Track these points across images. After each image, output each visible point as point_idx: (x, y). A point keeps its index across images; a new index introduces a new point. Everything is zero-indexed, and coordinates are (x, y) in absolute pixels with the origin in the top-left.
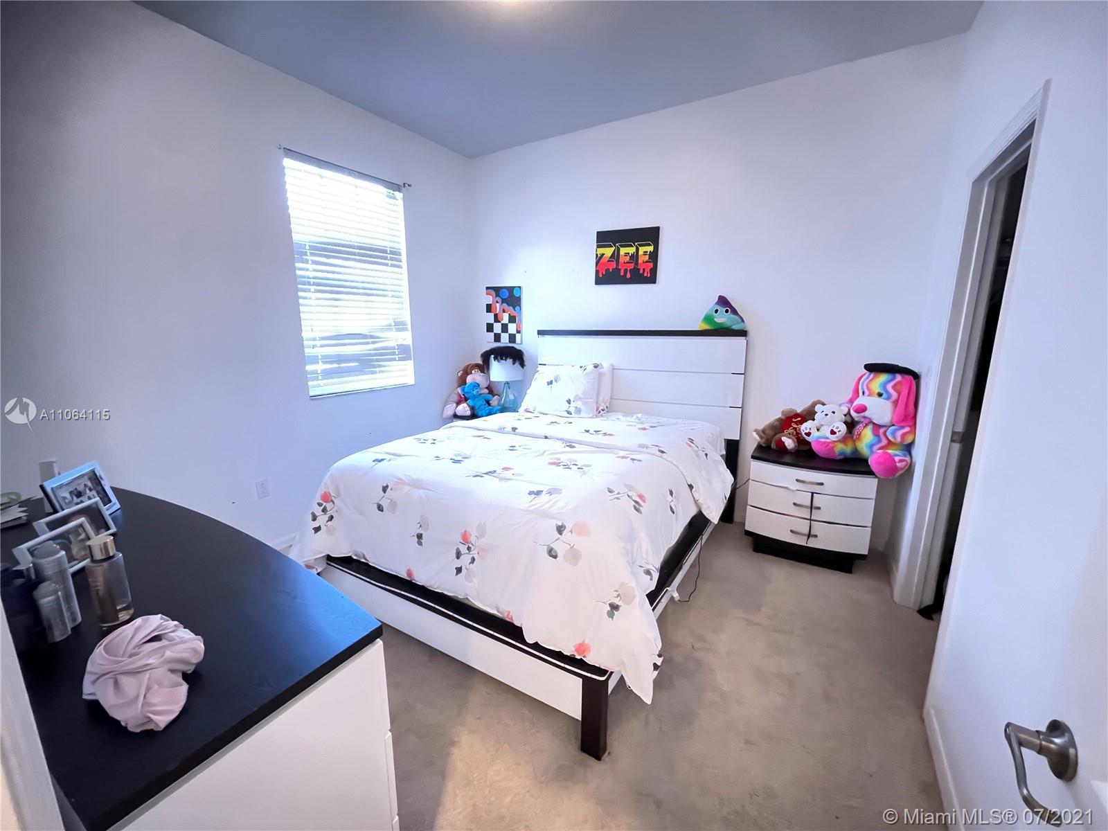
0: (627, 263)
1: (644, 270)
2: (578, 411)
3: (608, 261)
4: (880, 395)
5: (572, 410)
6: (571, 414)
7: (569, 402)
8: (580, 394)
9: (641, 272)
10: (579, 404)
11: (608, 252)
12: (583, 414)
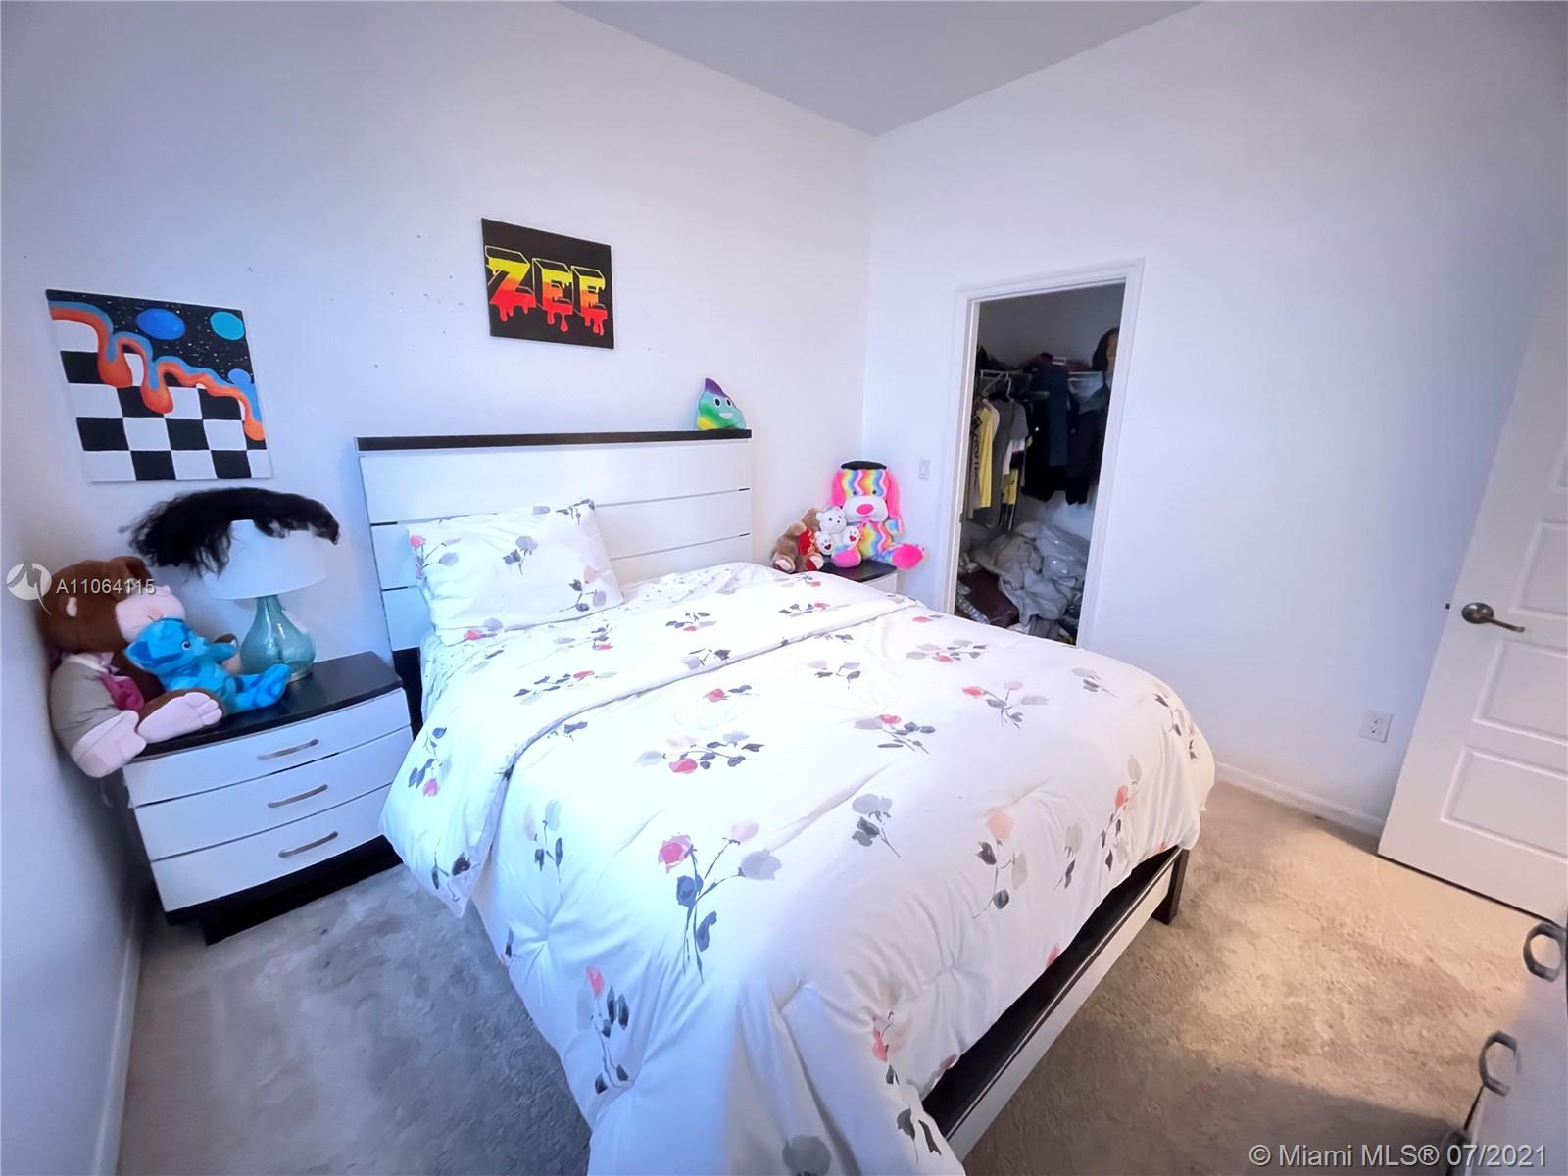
0: (559, 301)
1: (592, 321)
2: (599, 597)
3: (518, 290)
4: (874, 492)
5: (587, 600)
6: (587, 609)
7: (577, 586)
8: (592, 565)
9: (588, 324)
10: (598, 585)
11: (517, 271)
12: (609, 602)
